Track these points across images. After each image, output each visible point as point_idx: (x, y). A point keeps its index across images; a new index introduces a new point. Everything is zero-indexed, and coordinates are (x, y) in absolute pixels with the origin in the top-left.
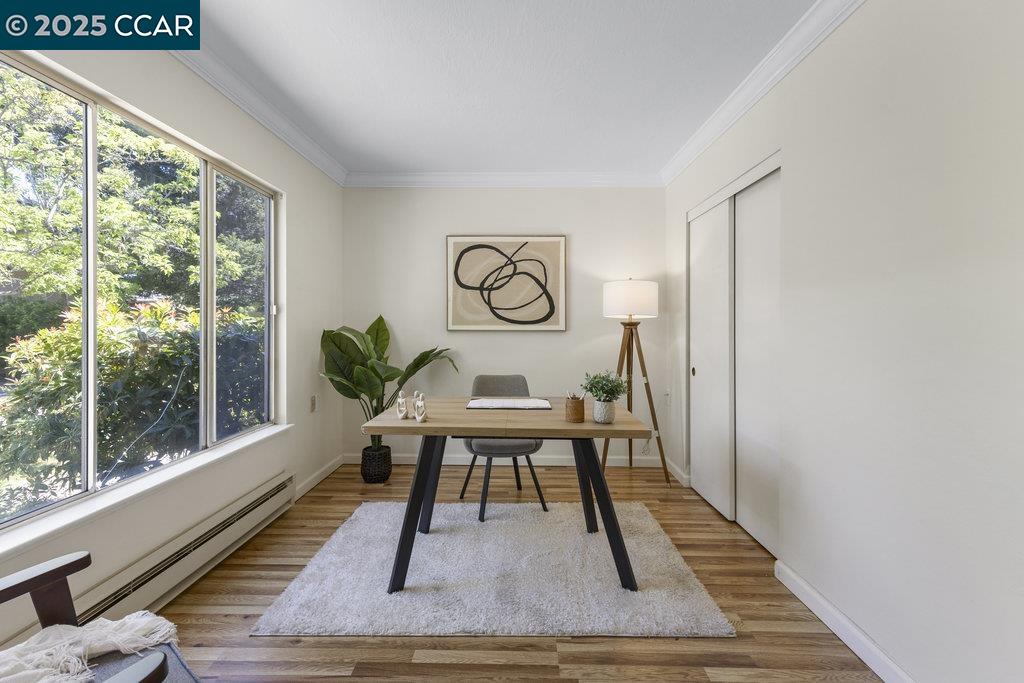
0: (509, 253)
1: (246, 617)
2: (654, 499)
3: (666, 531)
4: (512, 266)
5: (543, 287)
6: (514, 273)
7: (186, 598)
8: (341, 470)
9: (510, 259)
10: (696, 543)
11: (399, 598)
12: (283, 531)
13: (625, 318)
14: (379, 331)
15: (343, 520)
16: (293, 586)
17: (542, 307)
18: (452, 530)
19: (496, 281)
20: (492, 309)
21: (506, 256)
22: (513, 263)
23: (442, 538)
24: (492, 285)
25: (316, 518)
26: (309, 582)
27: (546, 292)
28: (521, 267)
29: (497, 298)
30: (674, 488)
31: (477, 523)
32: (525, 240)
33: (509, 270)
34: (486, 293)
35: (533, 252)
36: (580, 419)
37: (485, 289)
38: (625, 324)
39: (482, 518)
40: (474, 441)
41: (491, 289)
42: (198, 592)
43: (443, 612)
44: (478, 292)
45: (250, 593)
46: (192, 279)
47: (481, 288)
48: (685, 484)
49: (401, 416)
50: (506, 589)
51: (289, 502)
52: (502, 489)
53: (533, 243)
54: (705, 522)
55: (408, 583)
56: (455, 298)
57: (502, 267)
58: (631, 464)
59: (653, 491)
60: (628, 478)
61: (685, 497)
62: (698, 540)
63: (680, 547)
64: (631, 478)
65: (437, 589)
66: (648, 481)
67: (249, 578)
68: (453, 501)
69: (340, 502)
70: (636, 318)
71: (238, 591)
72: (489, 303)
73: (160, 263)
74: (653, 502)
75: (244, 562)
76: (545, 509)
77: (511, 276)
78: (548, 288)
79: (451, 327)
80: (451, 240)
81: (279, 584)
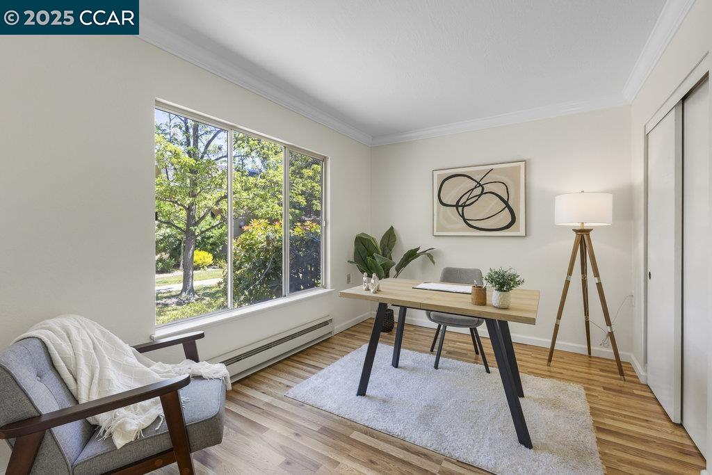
0: (478, 178)
1: (287, 386)
2: (599, 386)
3: (592, 414)
4: (480, 188)
5: (506, 203)
6: (482, 193)
7: (270, 370)
8: (369, 321)
9: (478, 183)
10: (621, 431)
11: (360, 400)
12: (324, 349)
13: (578, 226)
14: (390, 236)
15: (355, 349)
16: (314, 377)
17: (505, 218)
18: (413, 370)
19: (468, 200)
20: (465, 220)
21: (476, 181)
22: (481, 185)
23: (404, 372)
24: (465, 203)
25: (341, 345)
26: (321, 377)
27: (508, 206)
28: (487, 188)
29: (468, 212)
30: (628, 381)
31: (432, 369)
32: (491, 167)
33: (478, 191)
34: (460, 209)
35: (498, 177)
36: (483, 303)
37: (460, 206)
38: (576, 231)
39: (436, 367)
40: (432, 313)
41: (464, 206)
42: (275, 369)
43: (380, 415)
44: (455, 208)
45: (294, 375)
46: (315, 208)
47: (457, 206)
48: (642, 380)
49: (364, 288)
50: (428, 415)
51: (330, 333)
52: (465, 352)
53: (497, 169)
54: (645, 418)
55: (368, 392)
56: (438, 213)
57: (473, 189)
58: (590, 353)
59: (602, 379)
60: (587, 365)
61: (635, 392)
62: (627, 430)
63: (599, 429)
64: (590, 365)
65: (384, 401)
66: (601, 370)
67: (297, 368)
68: (426, 353)
69: (358, 339)
70: (587, 225)
71: (290, 373)
72: (463, 216)
73: (301, 200)
74: (598, 388)
75: (299, 359)
76: (488, 371)
77: (480, 196)
78: (510, 203)
79: (436, 234)
80: (436, 173)
81: (307, 374)
